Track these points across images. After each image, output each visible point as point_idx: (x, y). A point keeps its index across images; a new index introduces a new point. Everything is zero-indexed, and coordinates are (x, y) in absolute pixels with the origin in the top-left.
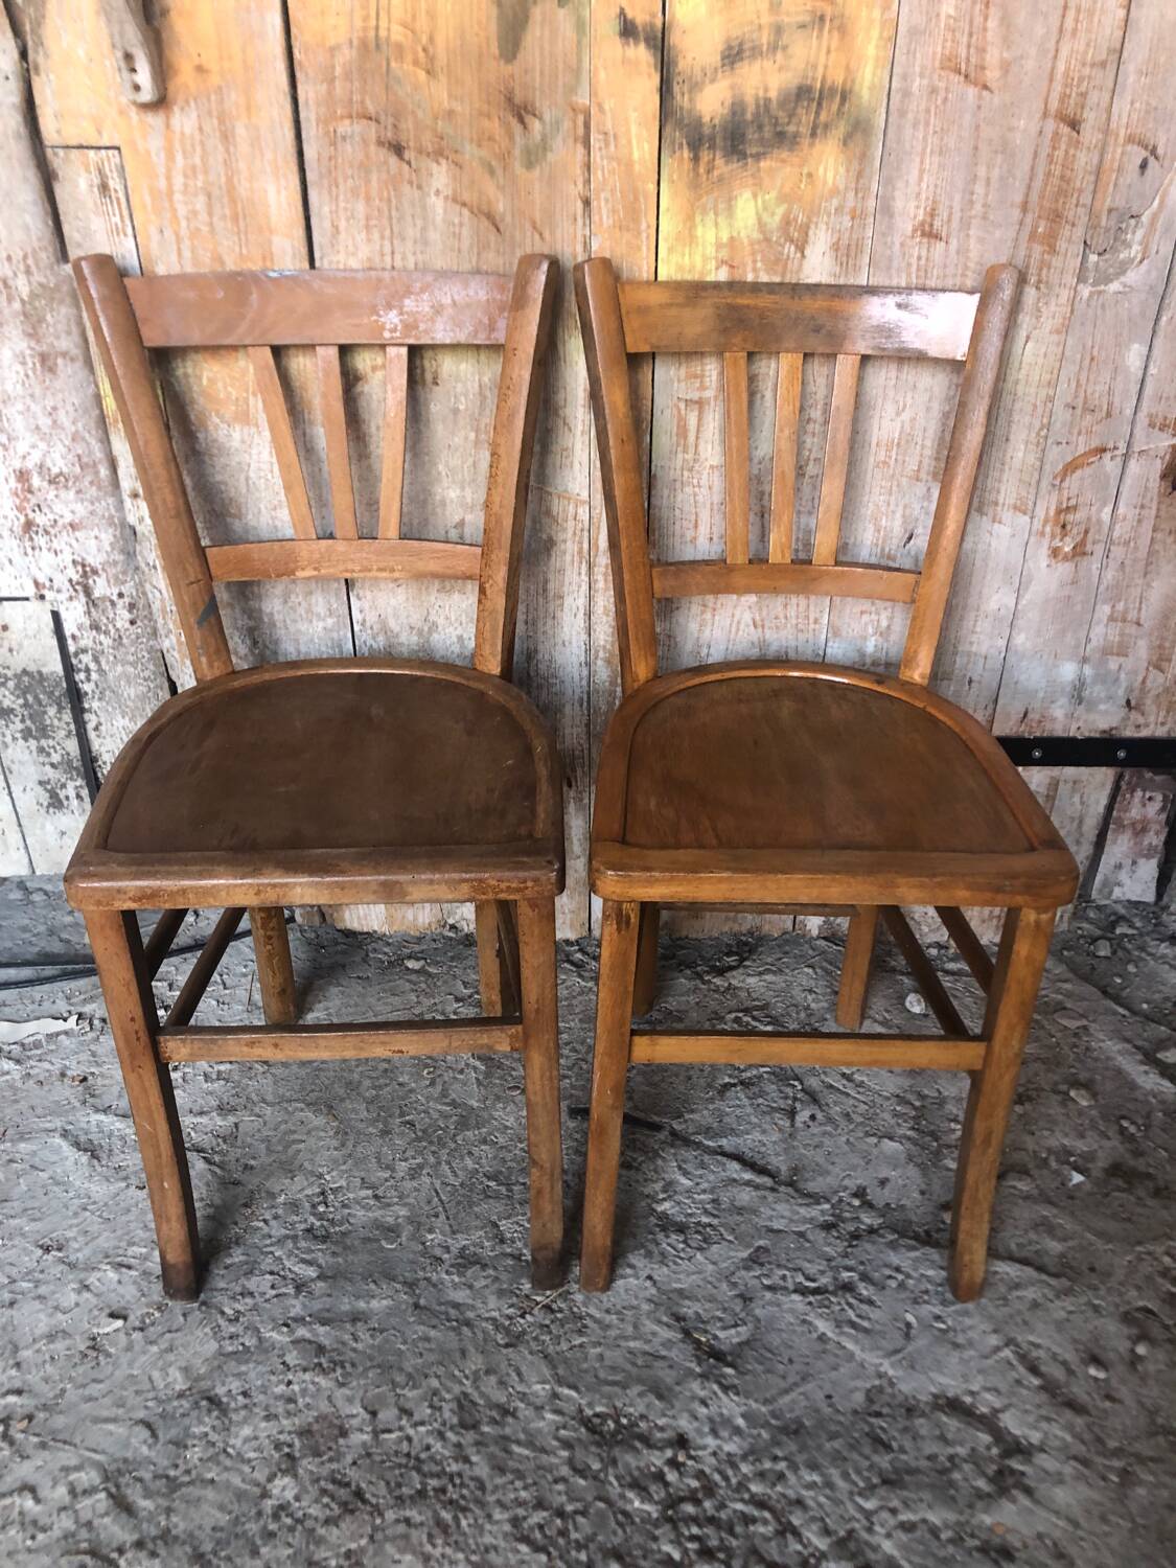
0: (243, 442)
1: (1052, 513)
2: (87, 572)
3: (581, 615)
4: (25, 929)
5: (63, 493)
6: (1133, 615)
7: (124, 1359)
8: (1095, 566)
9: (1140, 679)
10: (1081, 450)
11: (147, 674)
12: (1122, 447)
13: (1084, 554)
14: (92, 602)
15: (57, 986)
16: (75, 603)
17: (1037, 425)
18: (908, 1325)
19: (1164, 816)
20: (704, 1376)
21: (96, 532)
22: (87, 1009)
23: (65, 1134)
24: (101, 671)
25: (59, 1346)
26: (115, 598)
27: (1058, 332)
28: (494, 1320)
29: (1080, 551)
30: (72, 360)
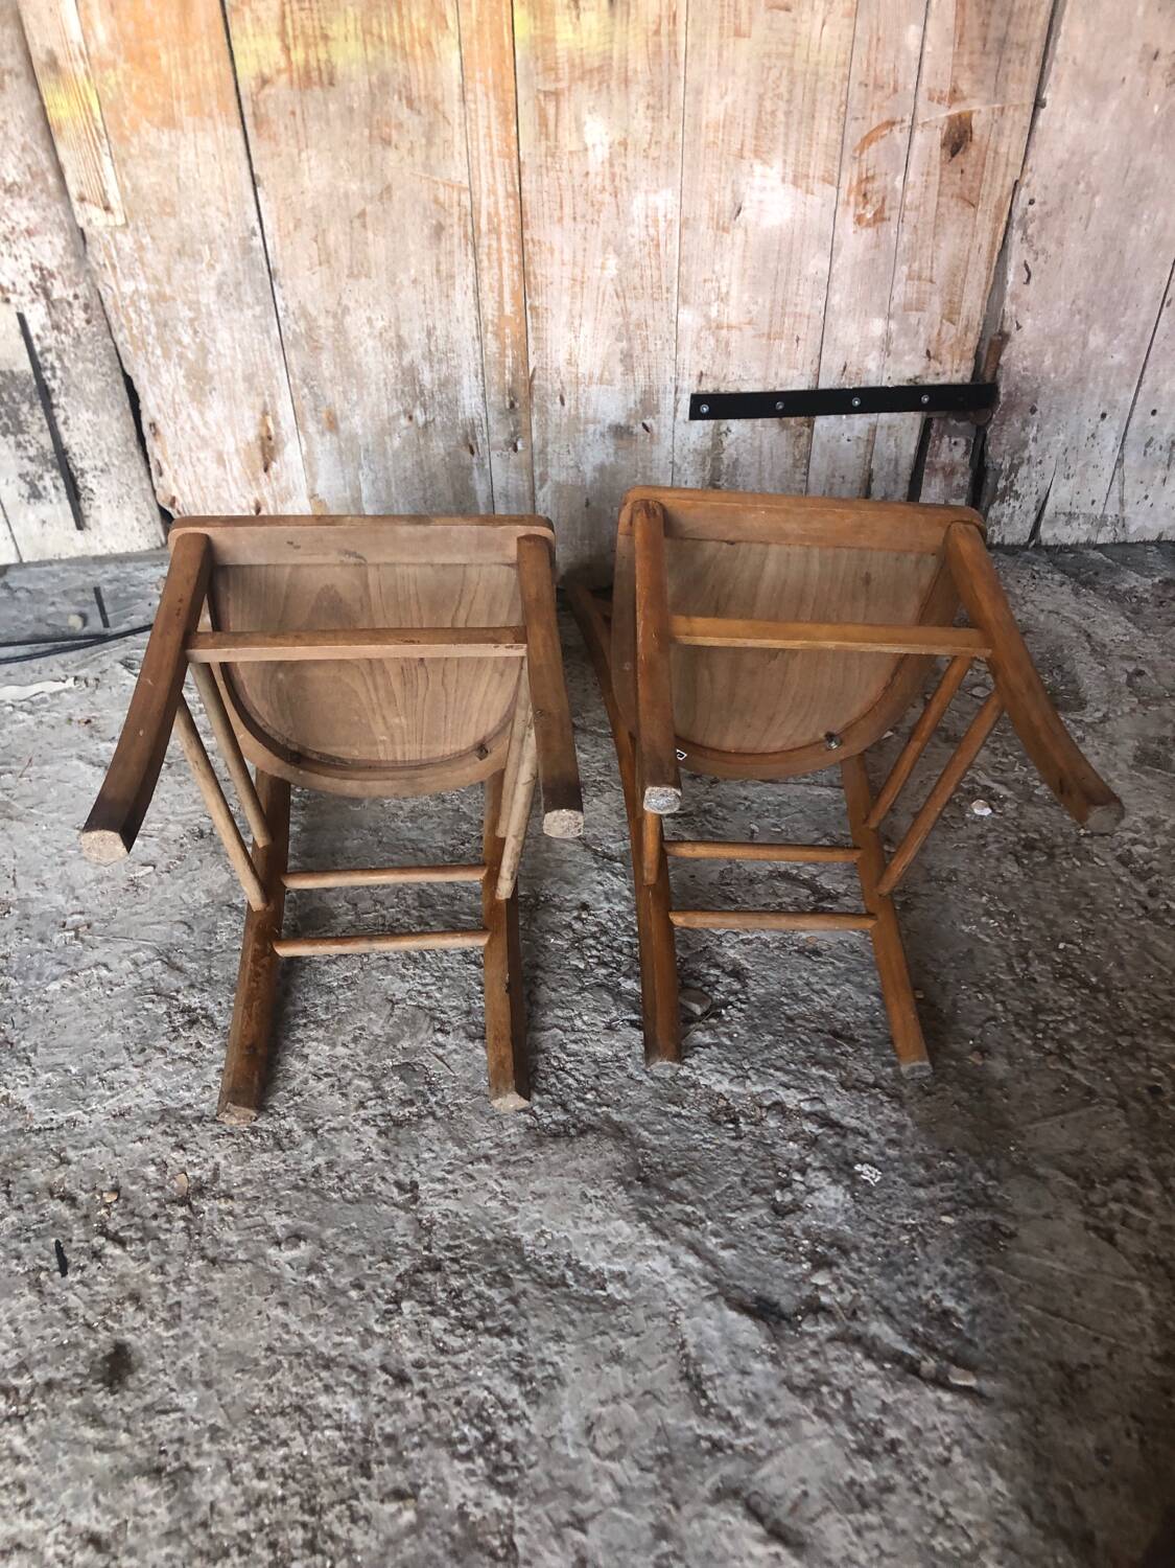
0: (171, 144)
1: (854, 183)
2: (45, 275)
3: (470, 293)
4: (14, 619)
5: (18, 202)
6: (926, 274)
7: (159, 890)
8: (893, 230)
9: (936, 331)
10: (875, 123)
11: (104, 369)
12: (908, 118)
13: (883, 219)
14: (51, 304)
15: (52, 658)
16: (37, 305)
17: (837, 102)
18: (753, 832)
19: (967, 459)
20: (601, 869)
21: (49, 237)
22: (82, 673)
23: (80, 758)
24: (64, 369)
25: (106, 886)
26: (71, 299)
27: (849, 15)
28: (441, 848)
29: (879, 218)
30: (17, 76)
